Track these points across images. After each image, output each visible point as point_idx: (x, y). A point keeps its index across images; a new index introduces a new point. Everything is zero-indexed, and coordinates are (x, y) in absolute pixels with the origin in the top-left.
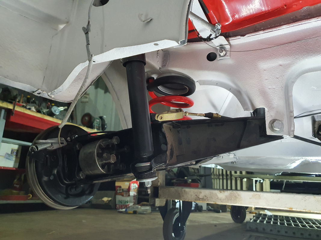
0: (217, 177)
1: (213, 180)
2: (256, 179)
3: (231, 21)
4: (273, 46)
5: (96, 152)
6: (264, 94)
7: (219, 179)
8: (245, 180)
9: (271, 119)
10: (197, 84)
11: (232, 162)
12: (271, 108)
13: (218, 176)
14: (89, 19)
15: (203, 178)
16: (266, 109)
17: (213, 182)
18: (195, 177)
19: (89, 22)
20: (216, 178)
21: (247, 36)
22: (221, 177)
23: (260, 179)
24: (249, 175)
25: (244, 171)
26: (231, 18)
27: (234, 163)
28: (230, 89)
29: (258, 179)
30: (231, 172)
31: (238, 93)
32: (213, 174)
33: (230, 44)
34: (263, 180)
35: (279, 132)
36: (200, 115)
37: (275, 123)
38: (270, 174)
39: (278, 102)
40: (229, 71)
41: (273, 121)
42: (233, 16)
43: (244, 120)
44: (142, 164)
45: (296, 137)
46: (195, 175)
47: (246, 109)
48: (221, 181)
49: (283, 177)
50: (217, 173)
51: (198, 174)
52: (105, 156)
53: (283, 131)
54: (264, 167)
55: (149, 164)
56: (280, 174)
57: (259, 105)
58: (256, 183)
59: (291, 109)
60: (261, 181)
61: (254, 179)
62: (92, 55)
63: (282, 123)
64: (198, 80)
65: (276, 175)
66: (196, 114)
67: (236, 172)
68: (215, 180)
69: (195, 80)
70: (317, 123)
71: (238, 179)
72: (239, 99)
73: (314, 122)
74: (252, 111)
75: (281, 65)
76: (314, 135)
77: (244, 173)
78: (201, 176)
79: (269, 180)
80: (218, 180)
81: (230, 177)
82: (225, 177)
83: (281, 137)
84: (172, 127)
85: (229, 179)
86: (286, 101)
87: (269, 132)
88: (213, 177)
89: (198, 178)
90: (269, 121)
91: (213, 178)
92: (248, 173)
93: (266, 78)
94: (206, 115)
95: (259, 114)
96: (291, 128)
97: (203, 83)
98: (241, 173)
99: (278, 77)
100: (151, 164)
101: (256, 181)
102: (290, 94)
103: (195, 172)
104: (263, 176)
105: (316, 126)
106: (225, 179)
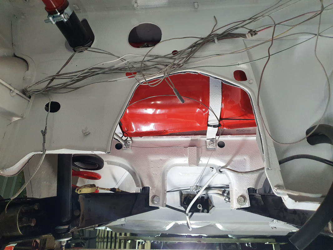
0: (102, 240)
1: (97, 244)
2: (139, 241)
3: (135, 131)
4: (158, 147)
5: (18, 216)
6: (150, 177)
7: (104, 242)
8: (129, 241)
9: (153, 195)
10: (105, 164)
11: (122, 225)
12: (153, 187)
13: (103, 238)
14: (46, 125)
15: (87, 241)
16: (150, 187)
17: (97, 246)
18: (79, 241)
19: (46, 127)
20: (100, 241)
21: (143, 137)
22: (106, 240)
23: (143, 241)
24: (133, 237)
25: (129, 232)
26: (135, 130)
27: (124, 225)
28: (129, 170)
29: (141, 241)
30: (116, 234)
31: (133, 174)
32: (98, 237)
33: (132, 140)
34: (145, 241)
35: (157, 204)
36: (107, 189)
37: (155, 198)
38: (151, 236)
39: (158, 183)
40: (129, 158)
41: (154, 197)
42: (136, 129)
43: (136, 195)
44: (61, 227)
45: (167, 206)
46: (80, 239)
47: (138, 186)
48: (105, 244)
49: (162, 238)
50: (103, 236)
51: (82, 237)
52: (24, 220)
53: (159, 204)
54: (146, 229)
55: (67, 227)
56: (159, 235)
57: (146, 185)
58: (138, 245)
59: (165, 188)
60: (143, 242)
61: (138, 241)
62: (46, 150)
63: (159, 198)
64: (106, 160)
65: (156, 236)
66: (105, 189)
67: (121, 234)
68: (100, 244)
69: (104, 160)
70: (183, 195)
71: (122, 241)
72: (134, 178)
73: (181, 194)
74: (141, 188)
75: (161, 160)
76: (181, 204)
77: (128, 235)
78: (86, 239)
79: (150, 242)
80: (102, 243)
81: (114, 240)
82: (109, 240)
83: (157, 208)
84: (84, 197)
85: (113, 242)
86: (162, 183)
87: (151, 204)
88: (97, 240)
89: (83, 241)
90: (151, 196)
91: (97, 242)
92: (132, 234)
93: (152, 166)
94: (112, 190)
95: (145, 190)
96: (164, 202)
97: (110, 163)
98: (126, 234)
99: (159, 167)
100: (69, 227)
101: (139, 243)
102: (165, 179)
103: (80, 235)
104: (145, 238)
105: (183, 198)
106: (109, 242)
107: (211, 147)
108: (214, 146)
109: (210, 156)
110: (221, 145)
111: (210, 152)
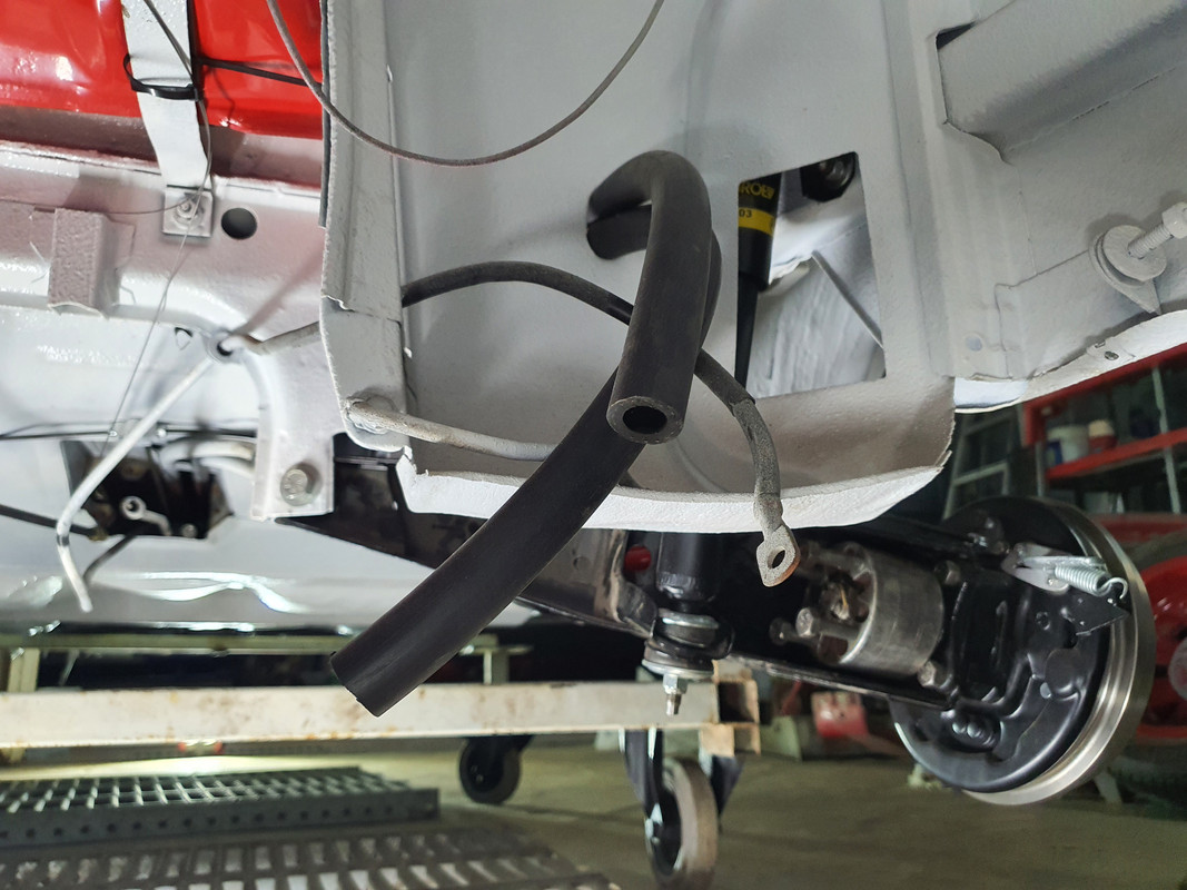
107: (182, 229)
108: (200, 227)
109: (174, 272)
110: (239, 226)
111: (177, 254)
